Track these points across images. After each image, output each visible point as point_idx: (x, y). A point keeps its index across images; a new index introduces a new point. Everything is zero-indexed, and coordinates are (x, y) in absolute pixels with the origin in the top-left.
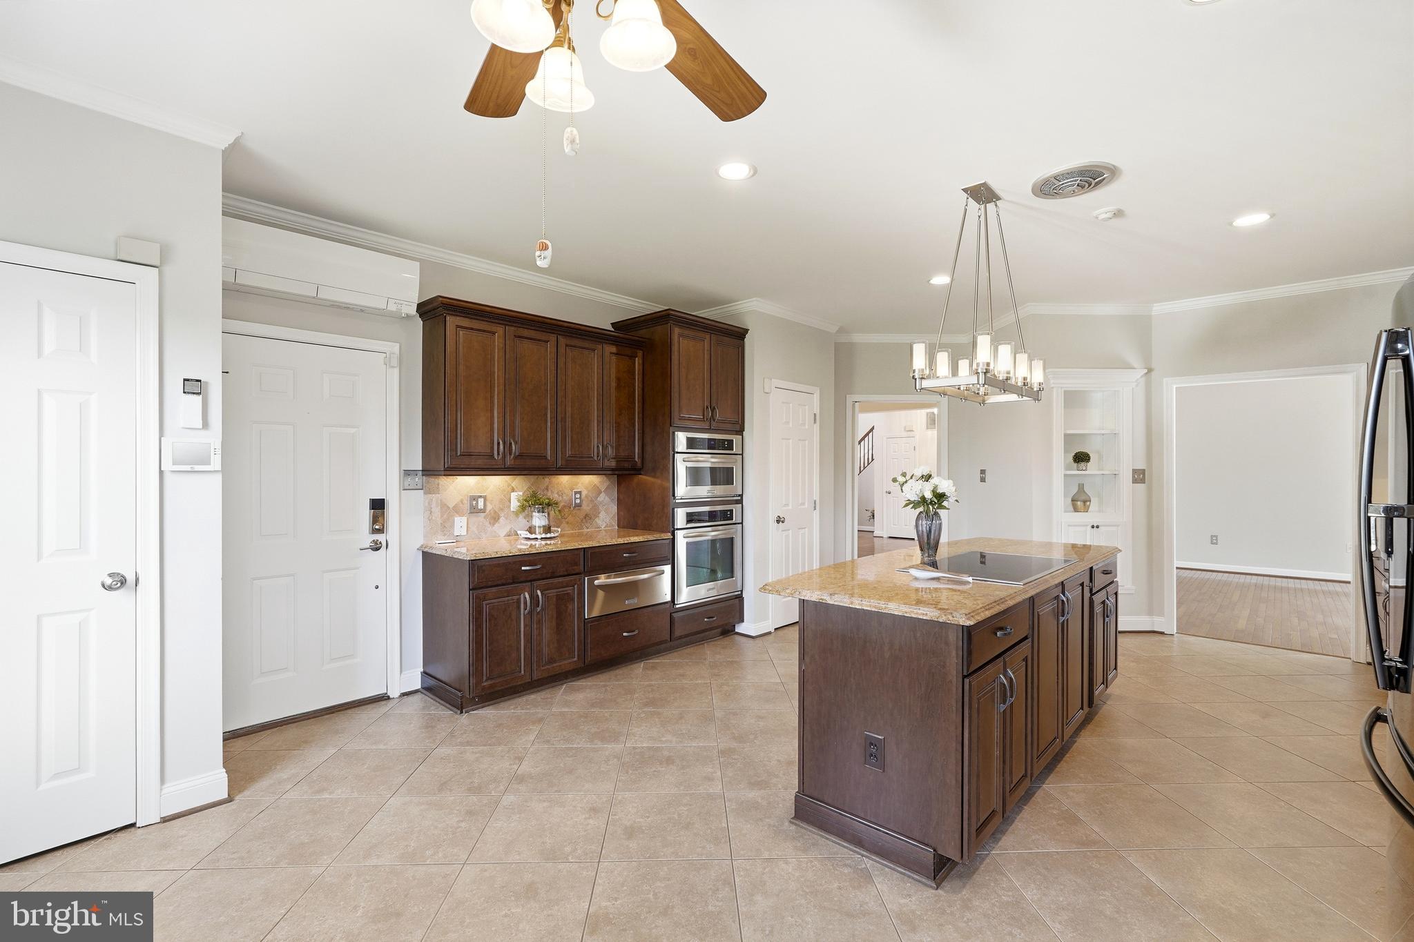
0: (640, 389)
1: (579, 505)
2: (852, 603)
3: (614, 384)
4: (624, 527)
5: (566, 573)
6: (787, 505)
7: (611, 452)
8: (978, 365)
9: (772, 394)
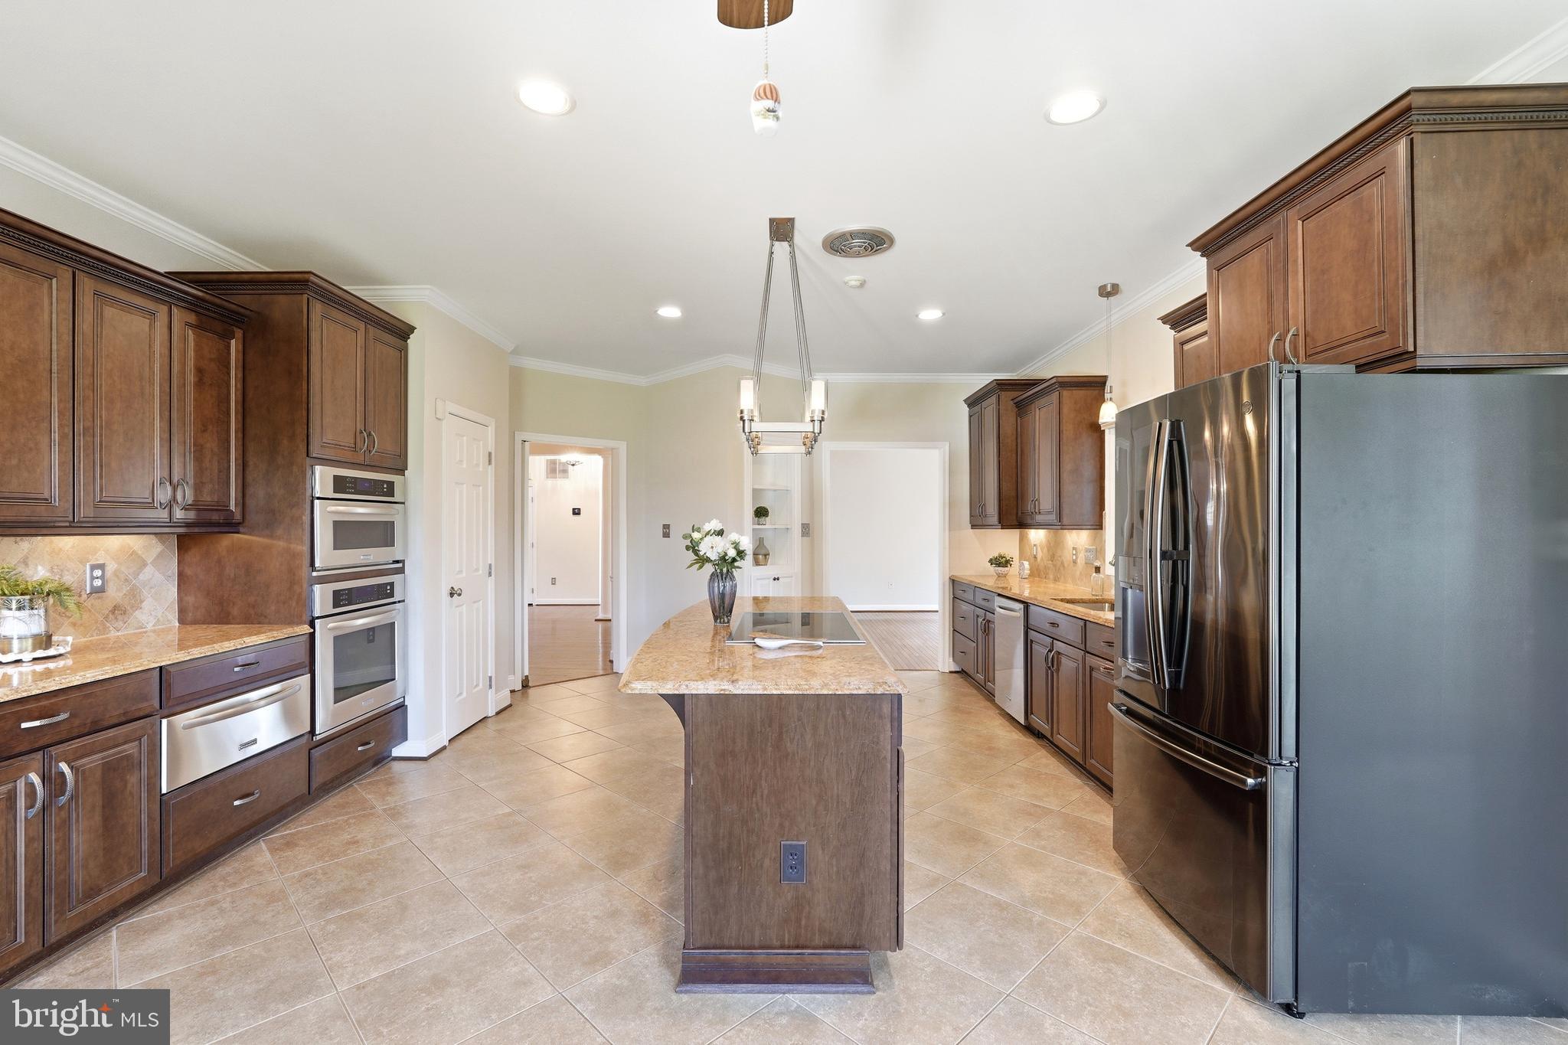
0: (238, 393)
1: (101, 590)
2: (765, 689)
3: (191, 378)
4: (195, 622)
5: (123, 719)
6: (460, 572)
7: (185, 494)
8: (813, 412)
9: (444, 422)
